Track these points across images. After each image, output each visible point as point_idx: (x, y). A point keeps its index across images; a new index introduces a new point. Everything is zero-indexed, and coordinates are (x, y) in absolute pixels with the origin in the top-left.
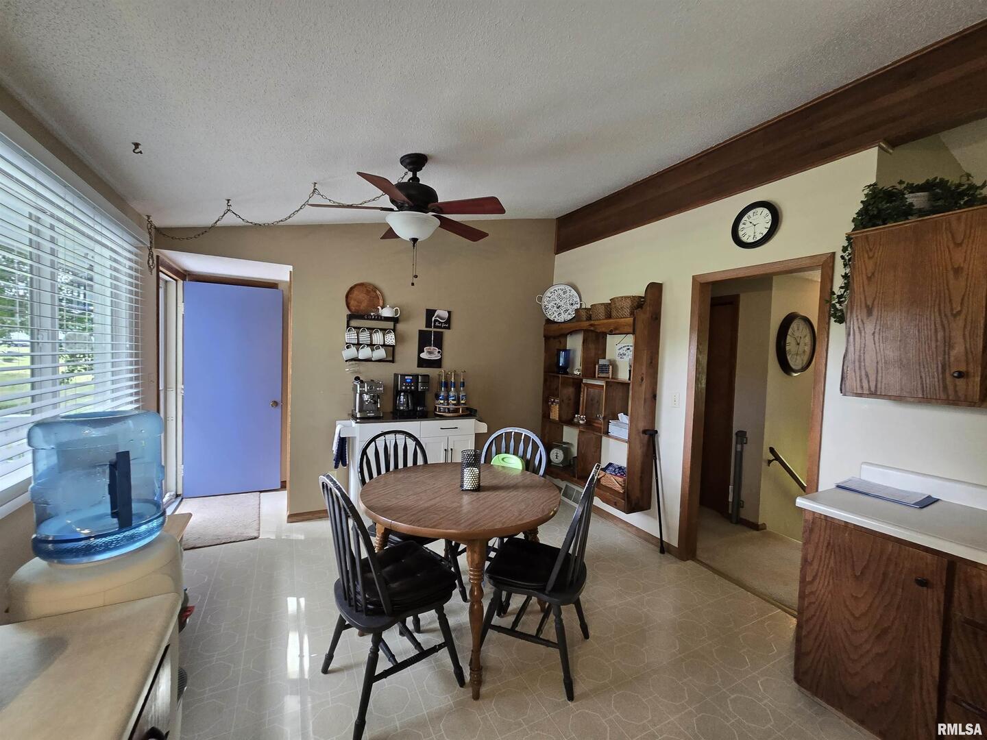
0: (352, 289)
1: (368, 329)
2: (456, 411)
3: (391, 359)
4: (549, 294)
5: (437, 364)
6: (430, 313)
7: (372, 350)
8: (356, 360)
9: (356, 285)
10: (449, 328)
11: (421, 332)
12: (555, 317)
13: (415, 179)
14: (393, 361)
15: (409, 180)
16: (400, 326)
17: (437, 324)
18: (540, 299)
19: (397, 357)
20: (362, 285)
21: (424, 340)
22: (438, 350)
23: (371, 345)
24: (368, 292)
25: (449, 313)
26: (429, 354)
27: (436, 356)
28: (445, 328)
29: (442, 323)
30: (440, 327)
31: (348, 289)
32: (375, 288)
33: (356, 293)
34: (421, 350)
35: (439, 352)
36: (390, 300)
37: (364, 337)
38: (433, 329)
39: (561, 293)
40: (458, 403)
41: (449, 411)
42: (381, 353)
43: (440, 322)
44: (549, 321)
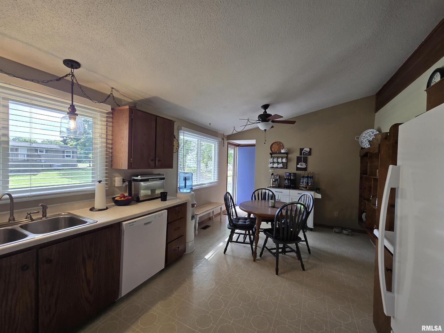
0: (272, 144)
1: (277, 157)
2: (306, 187)
3: (286, 167)
4: (364, 135)
5: (305, 169)
6: (301, 150)
7: (278, 164)
8: (273, 167)
9: (274, 143)
10: (310, 155)
11: (297, 157)
12: (367, 146)
13: (265, 112)
14: (287, 168)
15: (264, 113)
16: (289, 156)
17: (304, 154)
18: (358, 138)
19: (288, 167)
20: (276, 142)
21: (299, 160)
22: (305, 164)
23: (278, 163)
24: (278, 145)
25: (310, 149)
26: (302, 165)
27: (304, 166)
28: (308, 155)
29: (307, 153)
30: (306, 155)
31: (271, 144)
32: (280, 143)
33: (274, 145)
34: (297, 164)
35: (305, 165)
36: (285, 146)
37: (275, 160)
38: (302, 156)
39: (371, 133)
40: (308, 185)
41: (303, 188)
42: (281, 165)
43: (306, 153)
44: (362, 148)
